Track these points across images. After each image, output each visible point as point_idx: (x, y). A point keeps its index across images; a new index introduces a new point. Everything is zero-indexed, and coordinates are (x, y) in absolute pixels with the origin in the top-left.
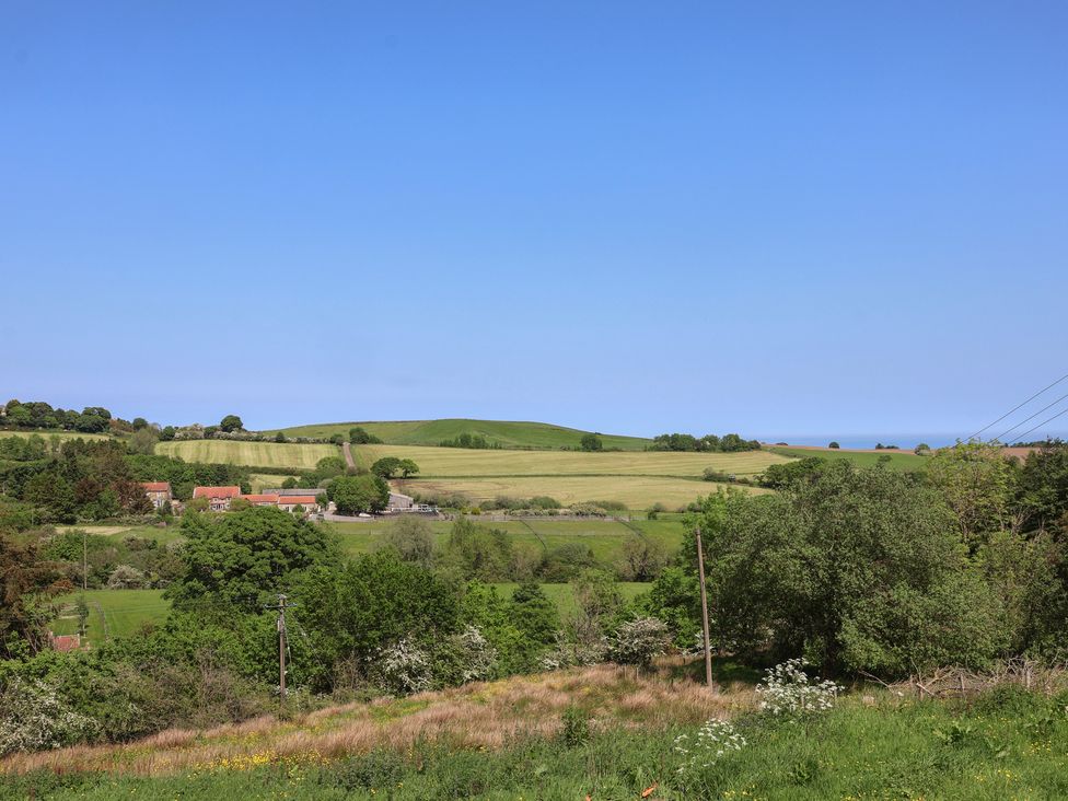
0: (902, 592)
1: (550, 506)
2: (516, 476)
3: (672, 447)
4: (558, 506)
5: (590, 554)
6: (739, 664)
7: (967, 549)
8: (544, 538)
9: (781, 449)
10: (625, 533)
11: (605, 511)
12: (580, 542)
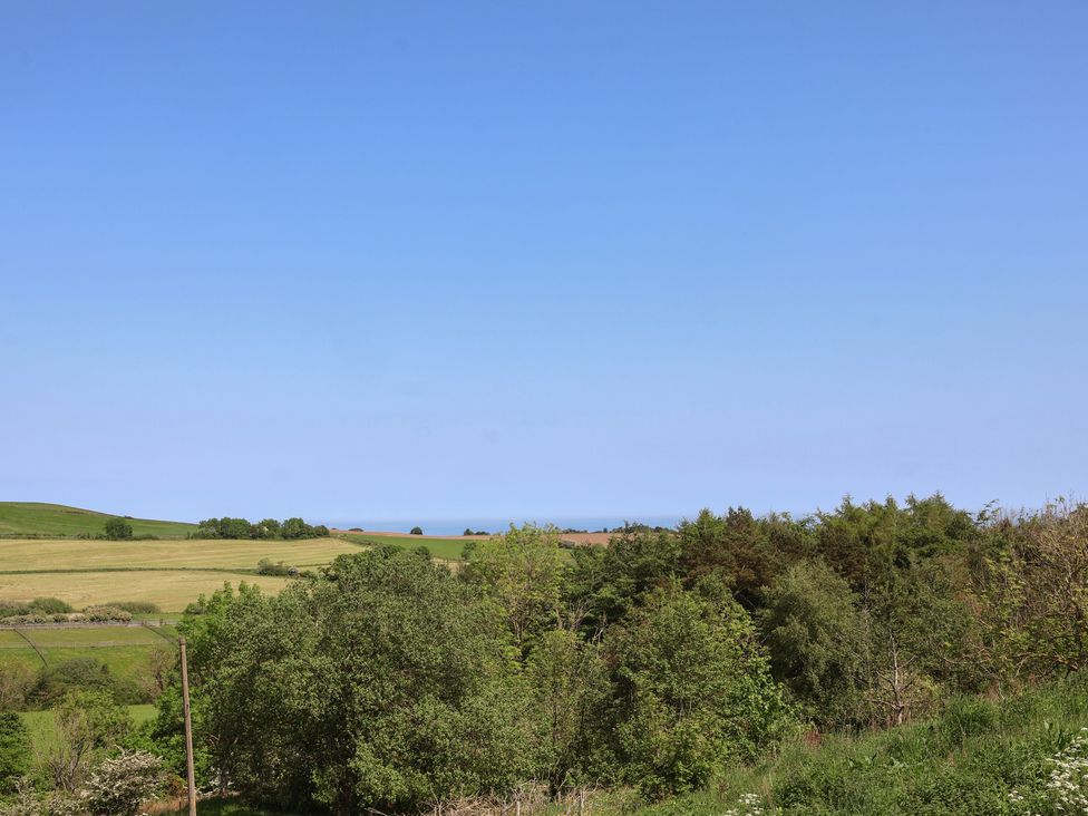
0: (429, 707)
1: (57, 610)
2: (14, 573)
3: (222, 534)
4: (68, 610)
5: (104, 669)
6: (242, 805)
7: (519, 651)
8: (44, 652)
9: (355, 535)
10: (153, 641)
11: (129, 615)
12: (93, 655)
